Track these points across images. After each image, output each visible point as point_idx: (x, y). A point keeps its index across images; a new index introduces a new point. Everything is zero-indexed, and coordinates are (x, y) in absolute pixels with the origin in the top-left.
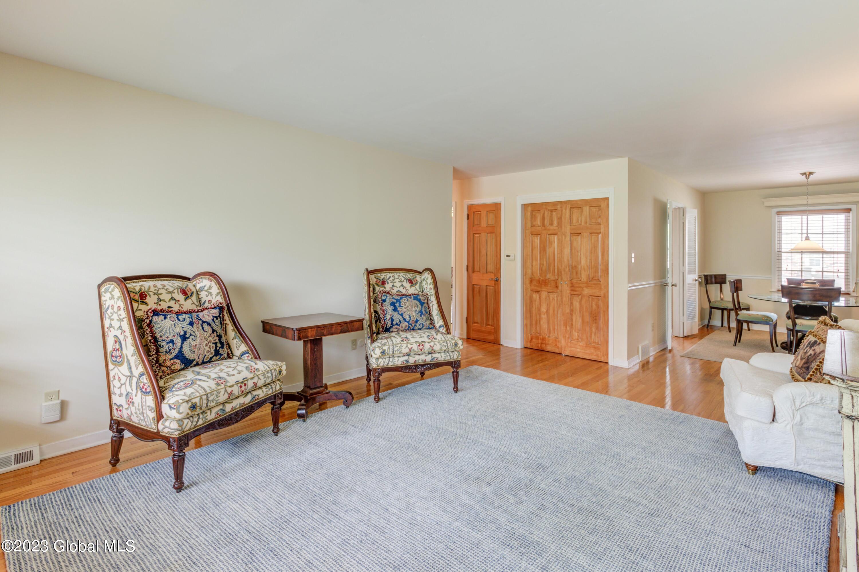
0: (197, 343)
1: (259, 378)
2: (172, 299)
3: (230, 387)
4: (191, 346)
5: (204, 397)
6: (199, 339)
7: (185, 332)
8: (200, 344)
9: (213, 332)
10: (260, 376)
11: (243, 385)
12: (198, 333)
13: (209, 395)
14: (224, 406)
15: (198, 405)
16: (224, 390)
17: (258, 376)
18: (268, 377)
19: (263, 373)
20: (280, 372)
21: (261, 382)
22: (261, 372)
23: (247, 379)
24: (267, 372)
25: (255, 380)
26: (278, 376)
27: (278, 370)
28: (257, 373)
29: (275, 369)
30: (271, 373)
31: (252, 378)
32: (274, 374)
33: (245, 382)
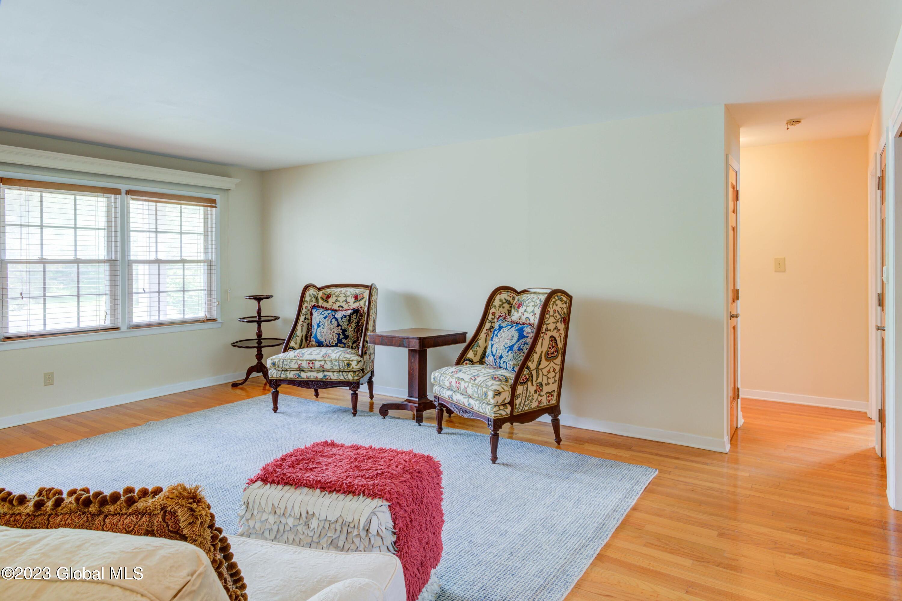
0: (324, 330)
1: (325, 362)
2: (346, 301)
3: (300, 360)
4: (321, 332)
5: (282, 361)
6: (326, 328)
7: (320, 322)
8: (326, 332)
9: (338, 326)
10: (327, 362)
11: (311, 363)
12: (326, 324)
13: (285, 360)
14: (300, 372)
15: (276, 363)
16: (296, 361)
17: (325, 361)
18: (335, 365)
19: (331, 360)
20: (349, 365)
21: (328, 366)
22: (330, 359)
23: (315, 360)
24: (335, 360)
25: (322, 363)
26: (346, 368)
27: (346, 362)
28: (326, 359)
29: (343, 361)
30: (339, 362)
31: (320, 361)
32: (341, 364)
33: (314, 362)
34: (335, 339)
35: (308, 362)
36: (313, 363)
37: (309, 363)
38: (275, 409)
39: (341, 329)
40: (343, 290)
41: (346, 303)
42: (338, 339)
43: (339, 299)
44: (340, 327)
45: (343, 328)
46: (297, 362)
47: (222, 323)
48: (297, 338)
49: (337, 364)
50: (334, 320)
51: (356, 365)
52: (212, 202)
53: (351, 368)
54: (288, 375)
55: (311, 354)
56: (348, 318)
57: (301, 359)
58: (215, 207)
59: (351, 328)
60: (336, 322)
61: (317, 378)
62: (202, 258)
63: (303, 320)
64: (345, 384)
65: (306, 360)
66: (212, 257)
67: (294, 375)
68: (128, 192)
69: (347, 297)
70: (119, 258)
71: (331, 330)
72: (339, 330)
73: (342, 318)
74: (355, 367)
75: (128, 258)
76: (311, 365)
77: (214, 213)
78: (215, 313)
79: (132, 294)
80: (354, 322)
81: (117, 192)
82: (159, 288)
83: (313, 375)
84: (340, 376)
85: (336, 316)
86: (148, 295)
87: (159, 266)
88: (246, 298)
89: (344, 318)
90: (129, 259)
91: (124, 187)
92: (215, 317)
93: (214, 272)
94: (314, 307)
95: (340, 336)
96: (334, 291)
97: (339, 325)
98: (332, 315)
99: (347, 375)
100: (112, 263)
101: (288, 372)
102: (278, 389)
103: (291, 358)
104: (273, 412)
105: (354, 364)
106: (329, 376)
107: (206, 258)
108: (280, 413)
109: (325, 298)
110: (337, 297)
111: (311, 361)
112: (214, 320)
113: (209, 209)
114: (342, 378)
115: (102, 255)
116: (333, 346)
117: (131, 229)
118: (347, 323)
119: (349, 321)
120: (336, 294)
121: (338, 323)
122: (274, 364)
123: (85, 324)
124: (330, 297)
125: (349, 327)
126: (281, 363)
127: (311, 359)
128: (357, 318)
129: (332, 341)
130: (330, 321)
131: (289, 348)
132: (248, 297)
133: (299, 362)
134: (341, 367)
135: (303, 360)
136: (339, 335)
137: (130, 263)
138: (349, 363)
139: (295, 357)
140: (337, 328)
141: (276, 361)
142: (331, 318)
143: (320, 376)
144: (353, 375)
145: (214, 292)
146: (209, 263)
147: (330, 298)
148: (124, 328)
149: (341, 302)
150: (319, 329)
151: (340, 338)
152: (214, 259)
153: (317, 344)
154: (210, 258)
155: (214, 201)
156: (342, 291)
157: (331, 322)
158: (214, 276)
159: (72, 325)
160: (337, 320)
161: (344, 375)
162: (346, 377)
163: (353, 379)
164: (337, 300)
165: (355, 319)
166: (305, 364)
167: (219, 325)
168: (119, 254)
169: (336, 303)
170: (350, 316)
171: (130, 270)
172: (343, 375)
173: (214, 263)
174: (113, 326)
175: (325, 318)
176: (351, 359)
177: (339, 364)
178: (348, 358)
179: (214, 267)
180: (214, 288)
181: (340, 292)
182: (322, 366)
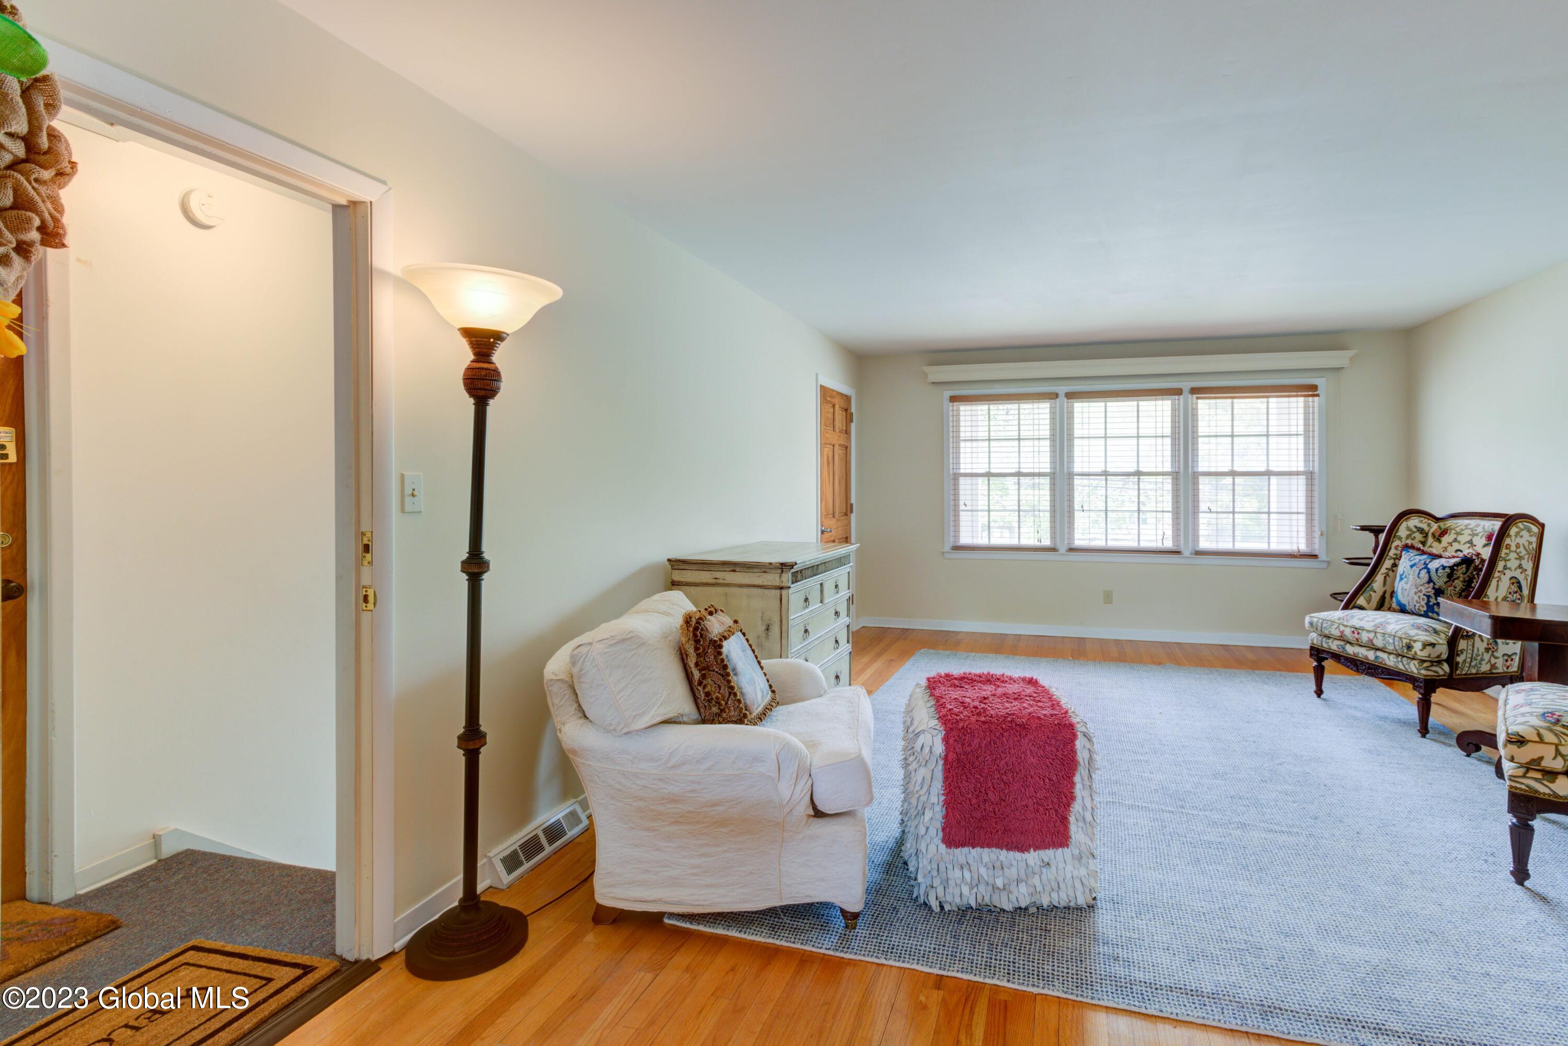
2: (1470, 542)
3: (1343, 625)
6: (1410, 583)
10: (1379, 635)
11: (1356, 632)
12: (1411, 577)
14: (1345, 644)
16: (1337, 625)
17: (1375, 633)
19: (1384, 634)
20: (1409, 647)
21: (1379, 643)
22: (1383, 631)
23: (1363, 630)
24: (1390, 635)
25: (1371, 635)
26: (1405, 651)
27: (1405, 641)
28: (1378, 630)
29: (1401, 638)
30: (1394, 639)
31: (1368, 631)
32: (1396, 643)
33: (1360, 631)
34: (1423, 603)
35: (1353, 629)
36: (1358, 633)
37: (1353, 632)
38: (1319, 692)
39: (1434, 588)
40: (1472, 522)
41: (1469, 545)
42: (1427, 604)
43: (1459, 538)
44: (1431, 585)
45: (1437, 587)
46: (1338, 627)
47: (1328, 562)
48: (1372, 593)
49: (1391, 641)
50: (1424, 572)
51: (1421, 650)
52: (1311, 390)
53: (1413, 653)
54: (1330, 644)
55: (1361, 620)
56: (1448, 570)
57: (1345, 623)
58: (1318, 395)
59: (1452, 588)
60: (1427, 575)
61: (1367, 658)
62: (1301, 469)
63: (1389, 566)
64: (1407, 679)
65: (1351, 627)
66: (1313, 467)
67: (1338, 646)
68: (1194, 391)
69: (1474, 535)
70: (1182, 469)
71: (1417, 588)
72: (1429, 590)
73: (1437, 570)
74: (1419, 653)
75: (1193, 467)
76: (1356, 635)
77: (1316, 404)
78: (1317, 546)
79: (1198, 512)
80: (1461, 579)
81: (1178, 392)
82: (1234, 508)
83: (1362, 653)
84: (1398, 662)
85: (1429, 566)
86: (1214, 515)
87: (1234, 479)
88: (1357, 529)
89: (1440, 571)
90: (1195, 470)
91: (1186, 385)
92: (1316, 553)
93: (1316, 488)
94: (1407, 547)
95: (1431, 600)
96: (1457, 523)
97: (1430, 581)
98: (1425, 563)
99: (1408, 664)
100: (1175, 475)
101: (1330, 641)
102: (1323, 663)
103: (1333, 620)
104: (1315, 695)
105: (1417, 647)
106: (1383, 660)
107: (1307, 469)
108: (1324, 699)
109: (1437, 535)
110: (1458, 534)
111: (1357, 630)
112: (1315, 556)
113: (1311, 399)
114: (1401, 666)
115: (1168, 467)
116: (1421, 615)
117: (1200, 434)
118: (1445, 579)
119: (1450, 576)
120: (1458, 530)
121: (1430, 577)
122: (1311, 624)
123: (1144, 544)
124: (1447, 533)
125: (1449, 586)
126: (1320, 625)
127: (1357, 626)
128: (1468, 573)
129: (1418, 605)
130: (1417, 572)
131: (1354, 607)
132: (1358, 528)
133: (1342, 628)
134: (1397, 648)
135: (1346, 626)
136: (1429, 597)
137: (1196, 476)
138: (1410, 643)
139: (1339, 619)
140: (1427, 585)
141: (1315, 620)
142: (1421, 568)
143: (1371, 655)
144: (1417, 666)
145: (1316, 517)
146: (1310, 476)
147: (1446, 536)
148: (1187, 553)
149: (1462, 543)
150: (1401, 583)
151: (1431, 604)
152: (1316, 469)
153: (1398, 608)
154: (1311, 469)
155: (1314, 388)
156: (1470, 524)
157: (1419, 573)
158: (1316, 494)
159: (1132, 544)
160: (1429, 572)
161: (1405, 663)
162: (1407, 666)
163: (1419, 673)
164: (1456, 539)
165: (1464, 574)
166: (1348, 632)
167: (1325, 565)
168: (1182, 466)
169: (1454, 544)
170: (1452, 568)
171: (1196, 484)
172: (1402, 661)
173: (1316, 476)
174: (1175, 549)
175: (1412, 566)
176: (1414, 638)
177: (1394, 643)
178: (1409, 636)
179: (1316, 482)
180: (1316, 511)
181: (1466, 526)
182: (1371, 641)
